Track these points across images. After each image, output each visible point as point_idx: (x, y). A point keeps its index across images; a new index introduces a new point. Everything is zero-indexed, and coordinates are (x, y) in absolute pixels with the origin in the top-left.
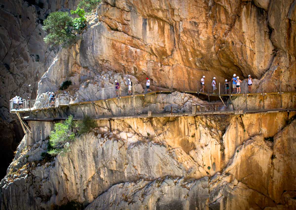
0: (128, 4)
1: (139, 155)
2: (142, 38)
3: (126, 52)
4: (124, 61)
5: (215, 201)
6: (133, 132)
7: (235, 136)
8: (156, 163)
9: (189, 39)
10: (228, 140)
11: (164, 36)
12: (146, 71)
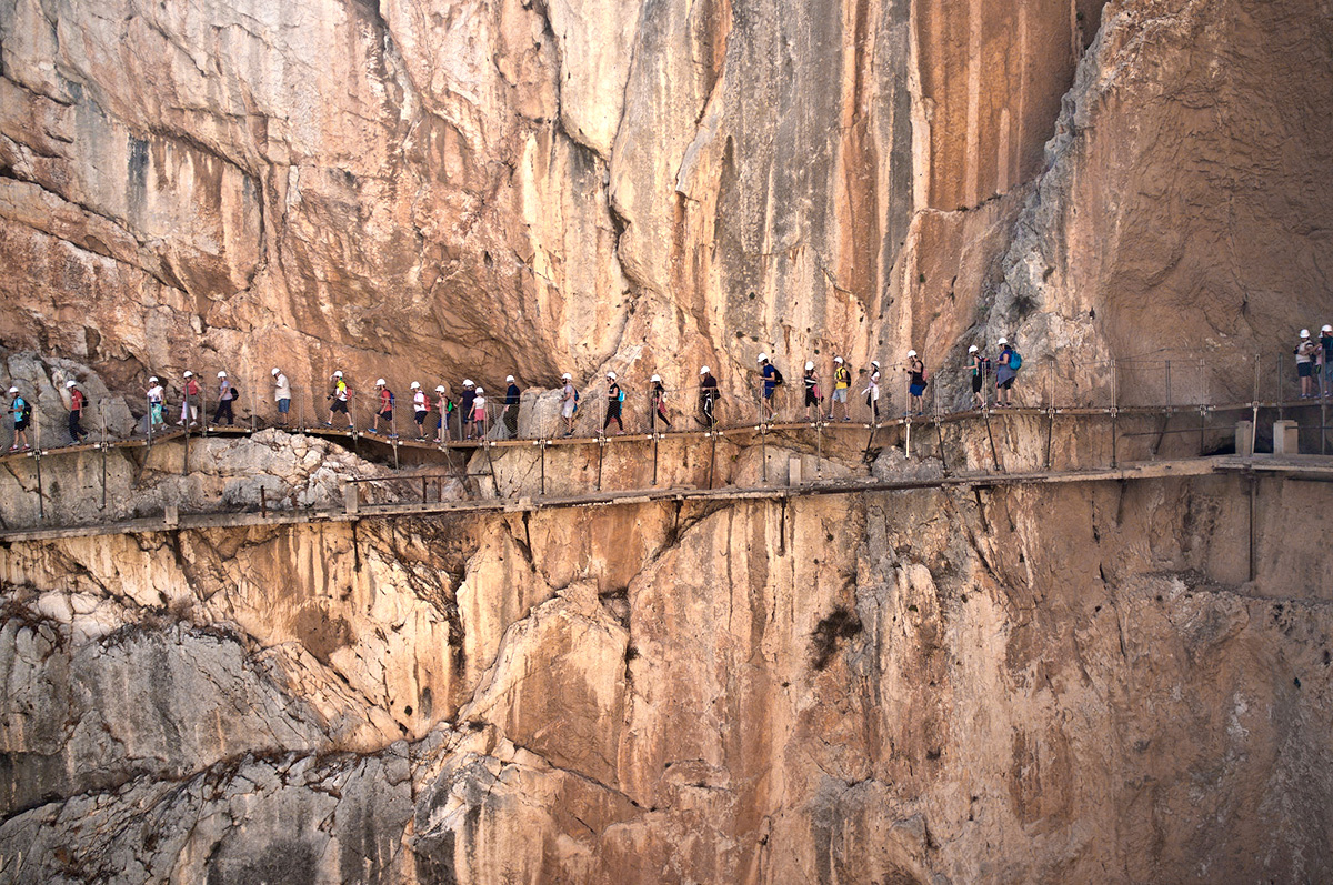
0: (66, 75)
1: (127, 681)
2: (125, 217)
3: (56, 268)
4: (41, 301)
5: (438, 828)
6: (98, 590)
7: (500, 589)
8: (204, 708)
9: (324, 235)
10: (476, 604)
11: (221, 216)
12: (141, 346)
